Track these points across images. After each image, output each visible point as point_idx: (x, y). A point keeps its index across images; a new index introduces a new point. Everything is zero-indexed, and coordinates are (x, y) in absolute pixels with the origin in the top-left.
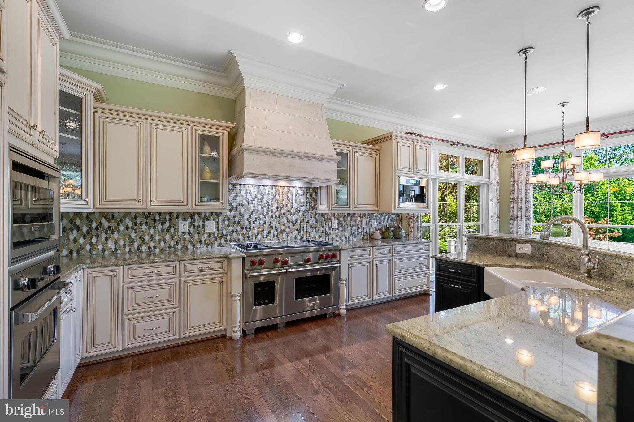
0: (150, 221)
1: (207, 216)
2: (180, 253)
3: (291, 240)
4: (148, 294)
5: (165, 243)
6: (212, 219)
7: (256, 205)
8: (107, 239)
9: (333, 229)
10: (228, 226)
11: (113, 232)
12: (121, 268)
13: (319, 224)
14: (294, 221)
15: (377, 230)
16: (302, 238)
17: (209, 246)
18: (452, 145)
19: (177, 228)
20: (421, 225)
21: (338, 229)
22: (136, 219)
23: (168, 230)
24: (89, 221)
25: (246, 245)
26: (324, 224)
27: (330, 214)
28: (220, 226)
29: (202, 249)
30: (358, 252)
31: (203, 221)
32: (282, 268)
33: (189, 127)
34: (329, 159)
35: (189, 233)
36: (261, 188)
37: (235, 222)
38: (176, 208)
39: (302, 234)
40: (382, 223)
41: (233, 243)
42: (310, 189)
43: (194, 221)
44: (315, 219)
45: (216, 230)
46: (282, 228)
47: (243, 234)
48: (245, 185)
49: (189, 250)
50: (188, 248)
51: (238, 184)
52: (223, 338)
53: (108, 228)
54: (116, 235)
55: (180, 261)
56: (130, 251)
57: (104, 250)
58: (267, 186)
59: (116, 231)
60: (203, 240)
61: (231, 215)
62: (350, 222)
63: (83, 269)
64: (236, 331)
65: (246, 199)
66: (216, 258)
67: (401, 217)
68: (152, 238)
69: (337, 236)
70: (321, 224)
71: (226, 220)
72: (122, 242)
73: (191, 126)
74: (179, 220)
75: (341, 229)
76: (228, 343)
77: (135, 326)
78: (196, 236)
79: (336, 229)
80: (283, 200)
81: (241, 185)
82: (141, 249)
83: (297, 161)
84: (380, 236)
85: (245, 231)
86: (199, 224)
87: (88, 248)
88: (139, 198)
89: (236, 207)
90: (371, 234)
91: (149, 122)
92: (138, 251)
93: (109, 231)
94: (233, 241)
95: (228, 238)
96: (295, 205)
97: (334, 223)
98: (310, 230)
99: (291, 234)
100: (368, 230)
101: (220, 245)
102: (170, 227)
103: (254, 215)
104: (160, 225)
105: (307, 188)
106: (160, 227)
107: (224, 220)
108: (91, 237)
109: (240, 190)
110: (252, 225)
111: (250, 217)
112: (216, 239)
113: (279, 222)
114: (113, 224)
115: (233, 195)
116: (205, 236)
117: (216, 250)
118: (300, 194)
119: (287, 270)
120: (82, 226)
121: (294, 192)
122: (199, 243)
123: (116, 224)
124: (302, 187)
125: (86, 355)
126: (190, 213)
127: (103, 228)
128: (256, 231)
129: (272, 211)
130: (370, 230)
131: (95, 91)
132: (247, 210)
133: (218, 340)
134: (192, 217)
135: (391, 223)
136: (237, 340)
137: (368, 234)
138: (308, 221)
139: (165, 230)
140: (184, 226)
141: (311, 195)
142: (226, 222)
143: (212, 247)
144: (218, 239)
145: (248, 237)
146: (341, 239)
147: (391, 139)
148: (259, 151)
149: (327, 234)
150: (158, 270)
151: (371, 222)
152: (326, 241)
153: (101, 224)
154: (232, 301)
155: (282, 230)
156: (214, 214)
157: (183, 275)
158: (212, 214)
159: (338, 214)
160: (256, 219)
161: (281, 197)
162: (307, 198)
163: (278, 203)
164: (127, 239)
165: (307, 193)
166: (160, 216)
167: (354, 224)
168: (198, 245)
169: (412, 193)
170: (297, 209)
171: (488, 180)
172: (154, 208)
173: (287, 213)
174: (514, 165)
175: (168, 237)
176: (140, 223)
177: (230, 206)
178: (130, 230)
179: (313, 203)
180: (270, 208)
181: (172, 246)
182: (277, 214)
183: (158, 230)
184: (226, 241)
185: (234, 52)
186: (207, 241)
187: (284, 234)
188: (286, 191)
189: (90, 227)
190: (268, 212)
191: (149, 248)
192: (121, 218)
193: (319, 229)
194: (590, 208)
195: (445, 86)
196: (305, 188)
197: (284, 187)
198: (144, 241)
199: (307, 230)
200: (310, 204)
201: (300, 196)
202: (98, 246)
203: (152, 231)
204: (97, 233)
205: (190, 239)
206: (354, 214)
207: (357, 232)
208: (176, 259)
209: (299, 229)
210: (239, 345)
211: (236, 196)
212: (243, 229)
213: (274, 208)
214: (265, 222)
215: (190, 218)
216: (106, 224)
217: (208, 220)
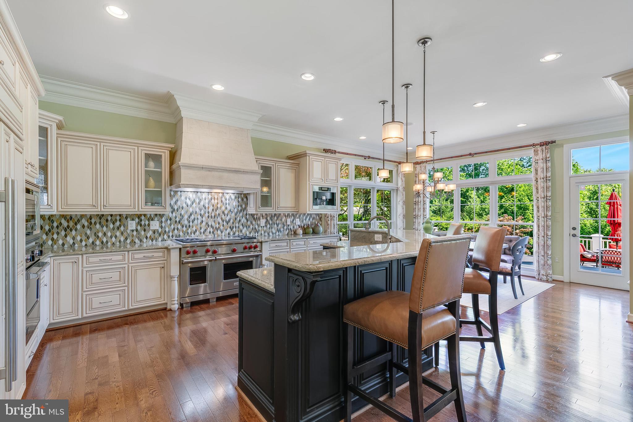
0: (103, 221)
1: (152, 217)
2: (128, 246)
3: (225, 235)
4: (102, 276)
5: (116, 239)
6: (156, 219)
7: (195, 208)
8: (66, 236)
9: (261, 227)
10: (170, 225)
11: (71, 230)
12: (80, 256)
13: (249, 223)
14: (227, 220)
15: (299, 227)
16: (234, 234)
17: (154, 241)
18: (365, 159)
19: (126, 226)
20: (337, 223)
21: (266, 226)
22: (91, 220)
23: (118, 228)
24: (50, 222)
25: (184, 239)
26: (254, 222)
27: (259, 215)
28: (163, 225)
29: (147, 243)
30: (277, 244)
31: (149, 220)
32: (213, 256)
33: (136, 148)
34: (253, 173)
35: (137, 230)
36: (199, 194)
37: (176, 222)
38: (125, 211)
39: (234, 231)
40: (304, 221)
41: (174, 238)
42: (241, 195)
43: (141, 220)
44: (246, 218)
45: (160, 228)
46: (217, 226)
47: (183, 231)
48: (185, 191)
49: (136, 244)
50: (135, 243)
51: (178, 191)
52: (164, 310)
53: (67, 226)
54: (74, 232)
55: (128, 251)
56: (86, 245)
57: (63, 245)
58: (204, 192)
59: (74, 229)
60: (148, 236)
61: (172, 216)
62: (277, 220)
63: (50, 257)
64: (174, 304)
65: (186, 203)
66: (158, 249)
67: (321, 217)
68: (105, 234)
69: (265, 233)
70: (251, 223)
71: (169, 220)
72: (79, 238)
73: (138, 147)
74: (128, 220)
75: (268, 226)
76: (168, 313)
77: (92, 300)
78: (143, 233)
79: (264, 227)
80: (218, 203)
81: (181, 192)
82: (95, 243)
83: (226, 174)
84: (302, 232)
85: (184, 229)
86: (145, 223)
87: (50, 242)
88: (94, 204)
89: (177, 210)
90: (295, 230)
91: (102, 144)
92: (93, 245)
93: (68, 229)
94: (174, 237)
95: (171, 234)
96: (229, 208)
97: (263, 222)
98: (241, 227)
99: (225, 231)
100: (292, 227)
101: (163, 240)
102: (120, 226)
103: (193, 215)
104: (112, 224)
105: (239, 194)
106: (111, 226)
107: (167, 220)
108: (53, 234)
109: (181, 196)
110: (191, 224)
111: (189, 217)
112: (160, 235)
113: (214, 221)
114: (71, 224)
115: (174, 200)
116: (151, 232)
117: (160, 244)
118: (233, 199)
119: (216, 258)
120: (45, 225)
121: (228, 197)
122: (145, 239)
123: (74, 224)
124: (234, 193)
125: (52, 321)
126: (138, 214)
127: (63, 227)
128: (194, 229)
129: (208, 213)
130: (294, 227)
131: (57, 121)
132: (187, 212)
133: (160, 312)
134: (139, 218)
135: (312, 221)
136: (175, 311)
137: (293, 230)
138: (240, 221)
139: (116, 228)
140: (132, 225)
141: (242, 200)
142: (169, 222)
143: (156, 241)
144: (162, 235)
145: (188, 233)
146: (268, 234)
147: (306, 156)
148: (194, 167)
149: (256, 230)
150: (110, 258)
151: (294, 221)
152: (255, 236)
153: (61, 224)
154: (171, 281)
155: (217, 227)
156: (158, 215)
157: (131, 261)
158: (156, 215)
159: (266, 214)
160: (194, 219)
161: (216, 201)
162: (238, 202)
163: (213, 206)
164: (83, 235)
165: (238, 198)
166: (111, 217)
167: (280, 223)
168: (145, 240)
169: (324, 198)
170: (230, 210)
171: (397, 186)
172: (106, 211)
173: (221, 214)
174: (416, 174)
175: (118, 234)
176: (94, 223)
177: (172, 209)
178: (86, 228)
179: (244, 206)
180: (207, 210)
181: (122, 241)
182: (213, 215)
183: (110, 228)
184: (169, 237)
185: (172, 92)
186: (153, 237)
187: (219, 230)
188: (221, 196)
189: (52, 226)
190: (205, 213)
191: (102, 242)
192: (78, 219)
193: (249, 227)
194: (511, 208)
195: (341, 119)
196: (237, 193)
197: (218, 193)
198: (98, 237)
199: (238, 227)
200: (241, 206)
201: (233, 200)
202: (58, 241)
203: (105, 228)
204: (58, 231)
205: (138, 236)
206: (280, 214)
207: (282, 228)
208: (125, 250)
209: (232, 227)
210: (177, 313)
211: (177, 200)
212: (183, 227)
213: (210, 210)
214: (202, 222)
215: (137, 218)
216: (65, 224)
217: (152, 220)
